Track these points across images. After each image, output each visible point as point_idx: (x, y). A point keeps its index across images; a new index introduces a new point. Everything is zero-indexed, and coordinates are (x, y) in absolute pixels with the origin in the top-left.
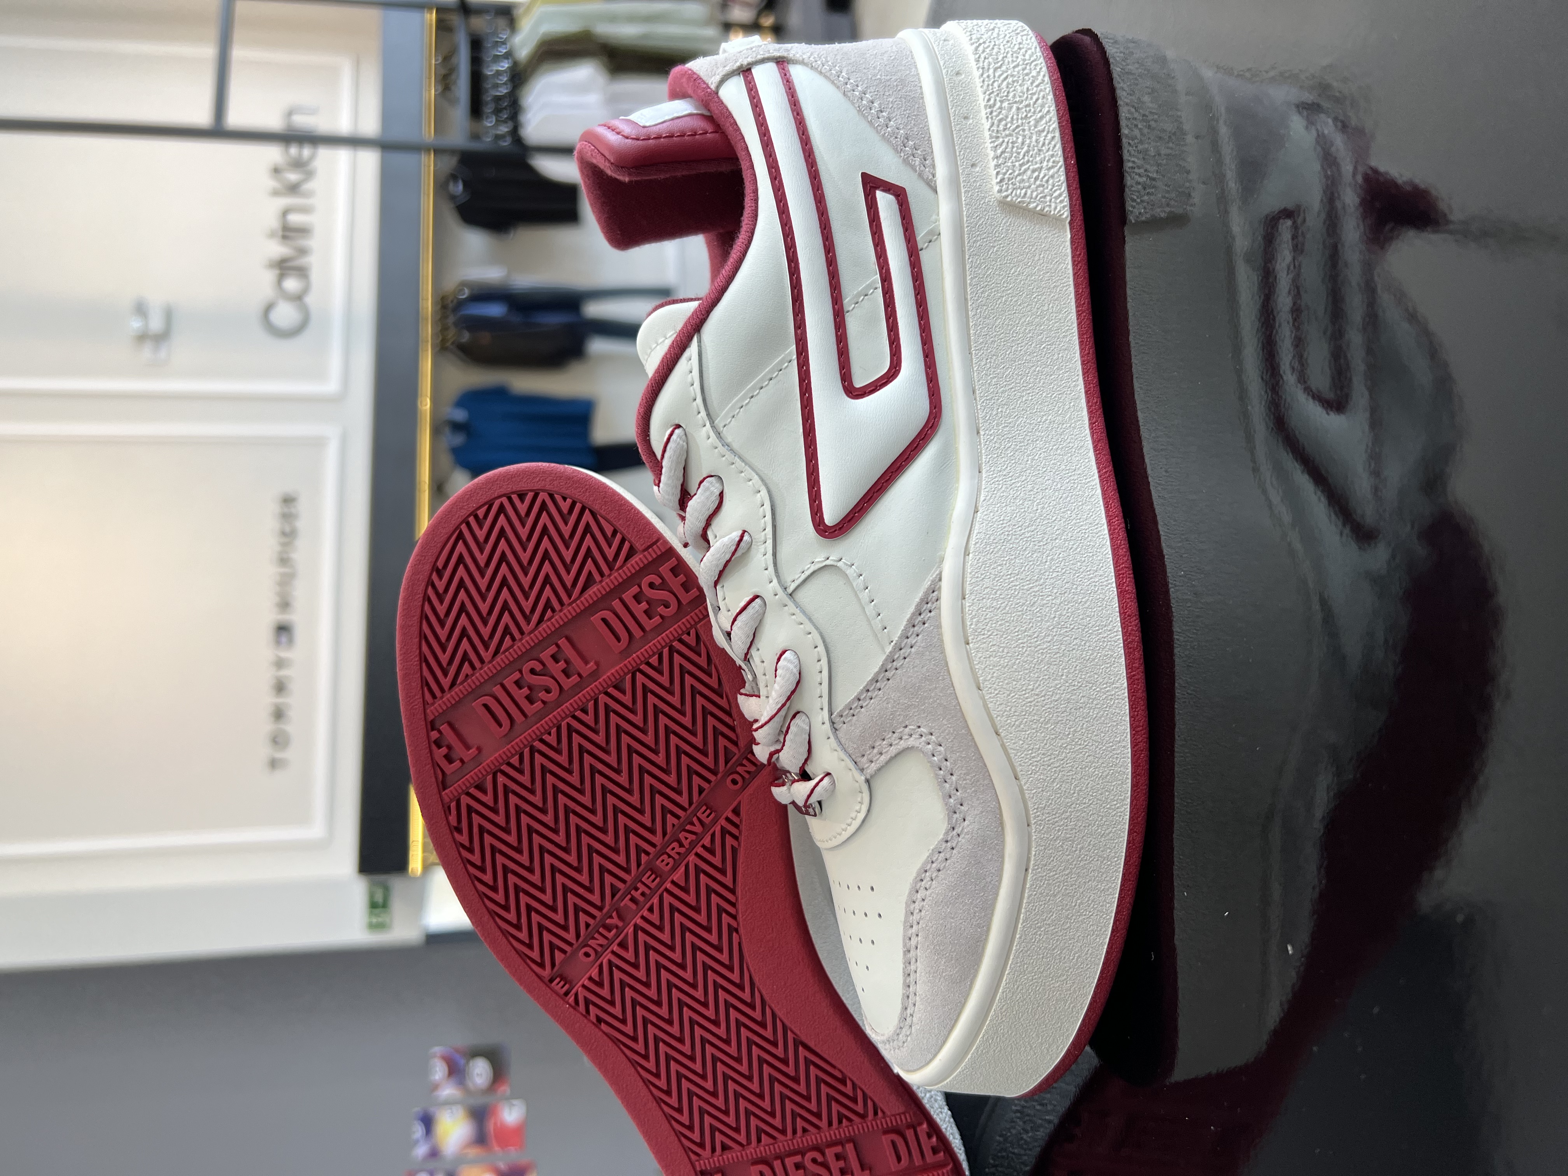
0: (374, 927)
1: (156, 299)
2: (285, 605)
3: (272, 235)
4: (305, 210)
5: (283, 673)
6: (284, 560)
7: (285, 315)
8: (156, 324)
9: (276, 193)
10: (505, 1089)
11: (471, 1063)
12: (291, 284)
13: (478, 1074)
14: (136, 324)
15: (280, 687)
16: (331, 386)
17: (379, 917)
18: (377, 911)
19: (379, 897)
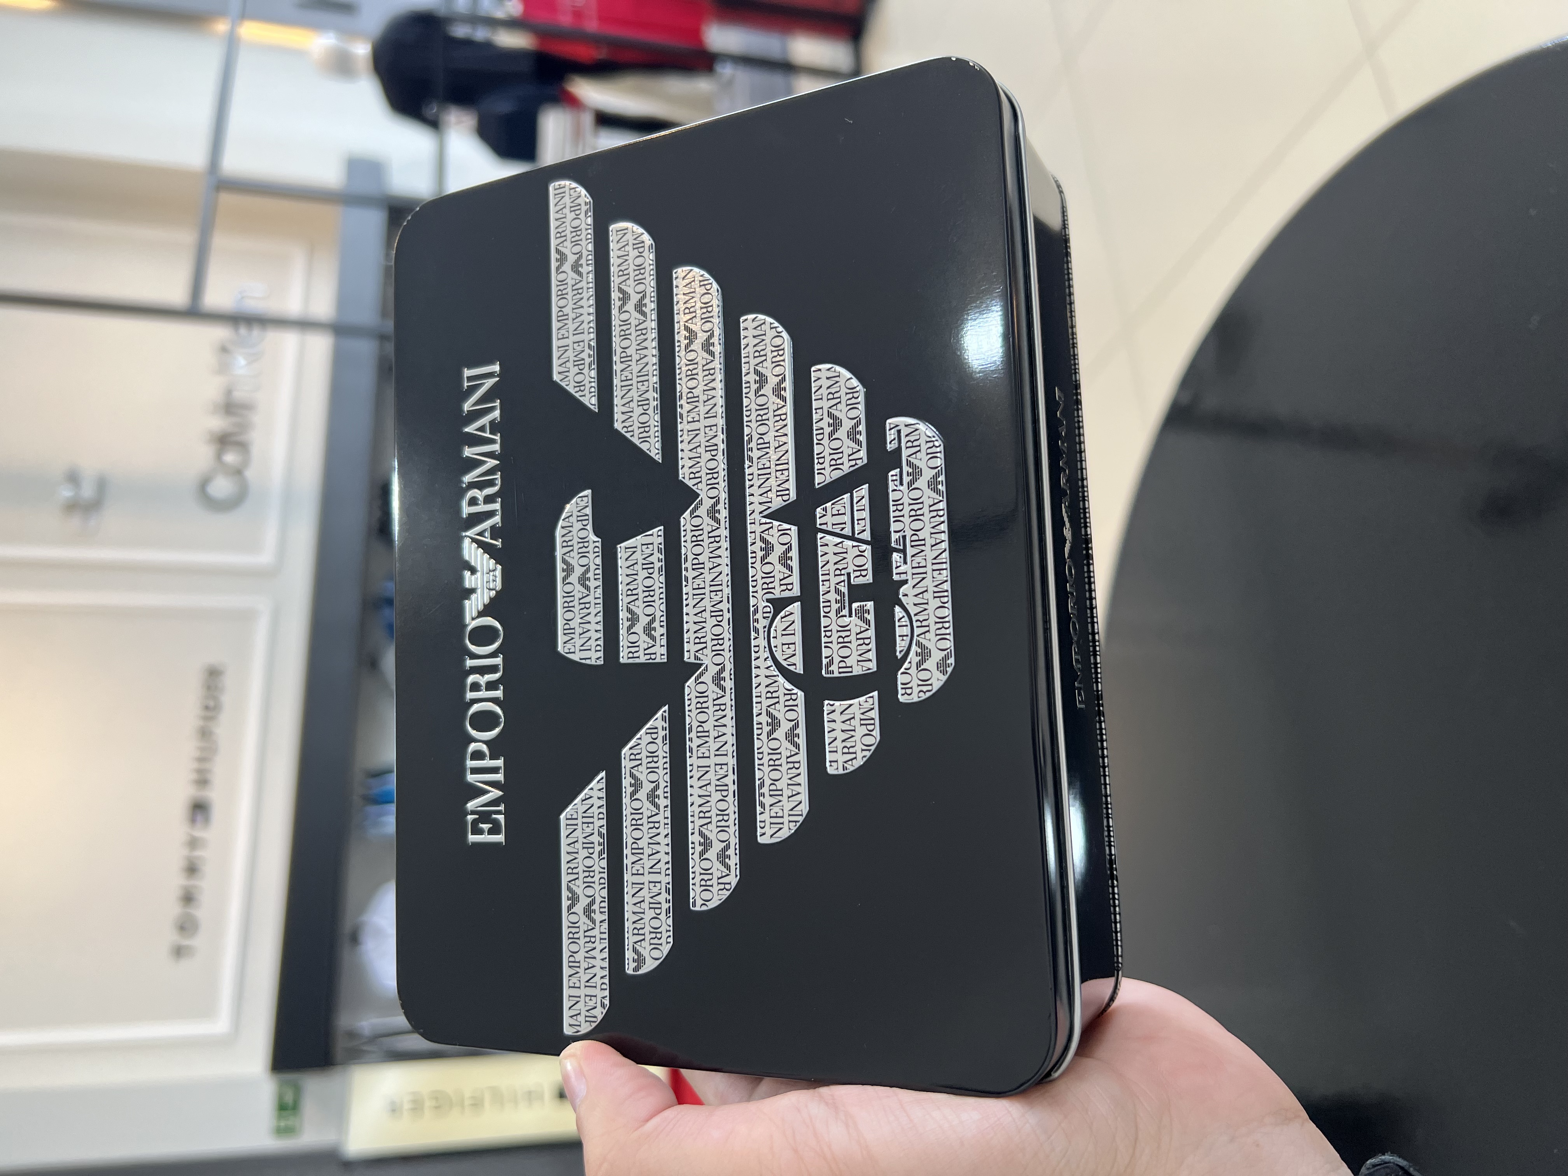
0: (281, 1131)
1: (90, 469)
2: (203, 781)
3: (215, 410)
5: (198, 853)
6: (205, 734)
7: (221, 487)
8: (88, 493)
9: (218, 372)
12: (231, 458)
15: (192, 869)
16: (265, 558)
17: (288, 1120)
18: (285, 1113)
19: (289, 1098)
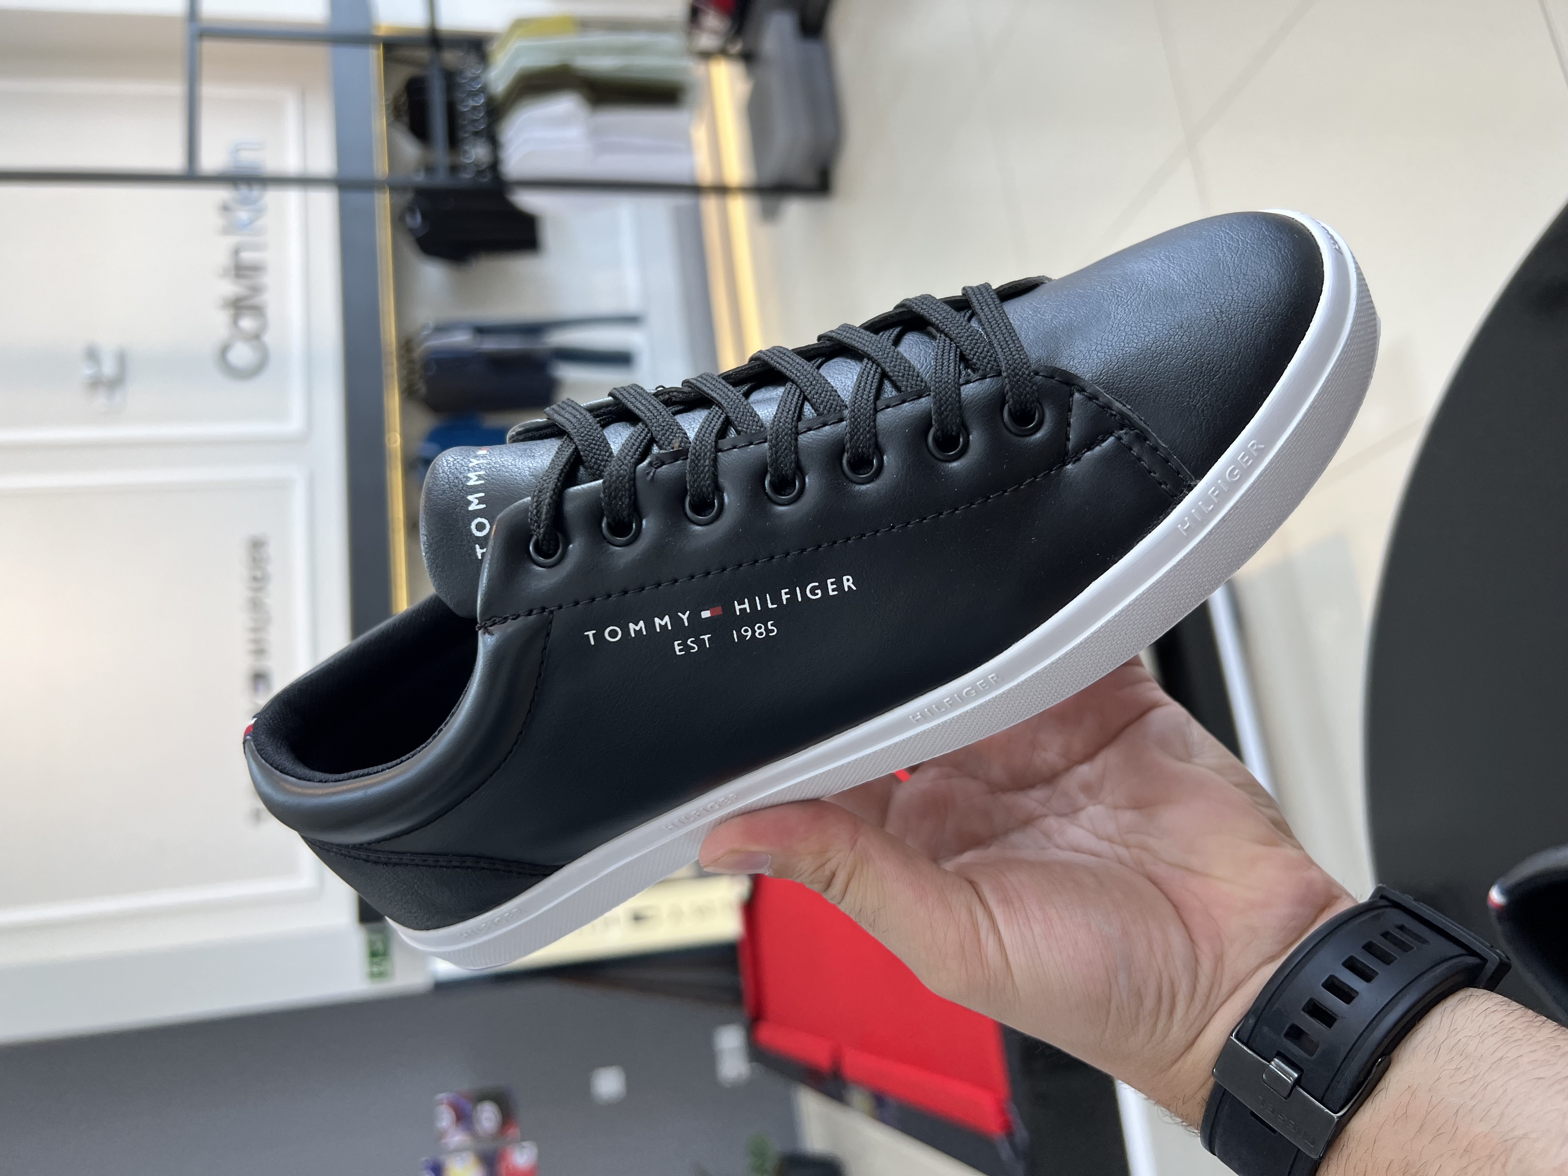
0: (373, 976)
1: (108, 345)
2: (259, 651)
3: (225, 274)
4: (258, 247)
6: (256, 605)
7: (242, 354)
8: (109, 368)
9: (227, 231)
10: (514, 1132)
11: (479, 1107)
12: (247, 323)
13: (486, 1119)
14: (87, 371)
16: (294, 424)
17: (381, 965)
18: (376, 960)
19: (379, 946)
